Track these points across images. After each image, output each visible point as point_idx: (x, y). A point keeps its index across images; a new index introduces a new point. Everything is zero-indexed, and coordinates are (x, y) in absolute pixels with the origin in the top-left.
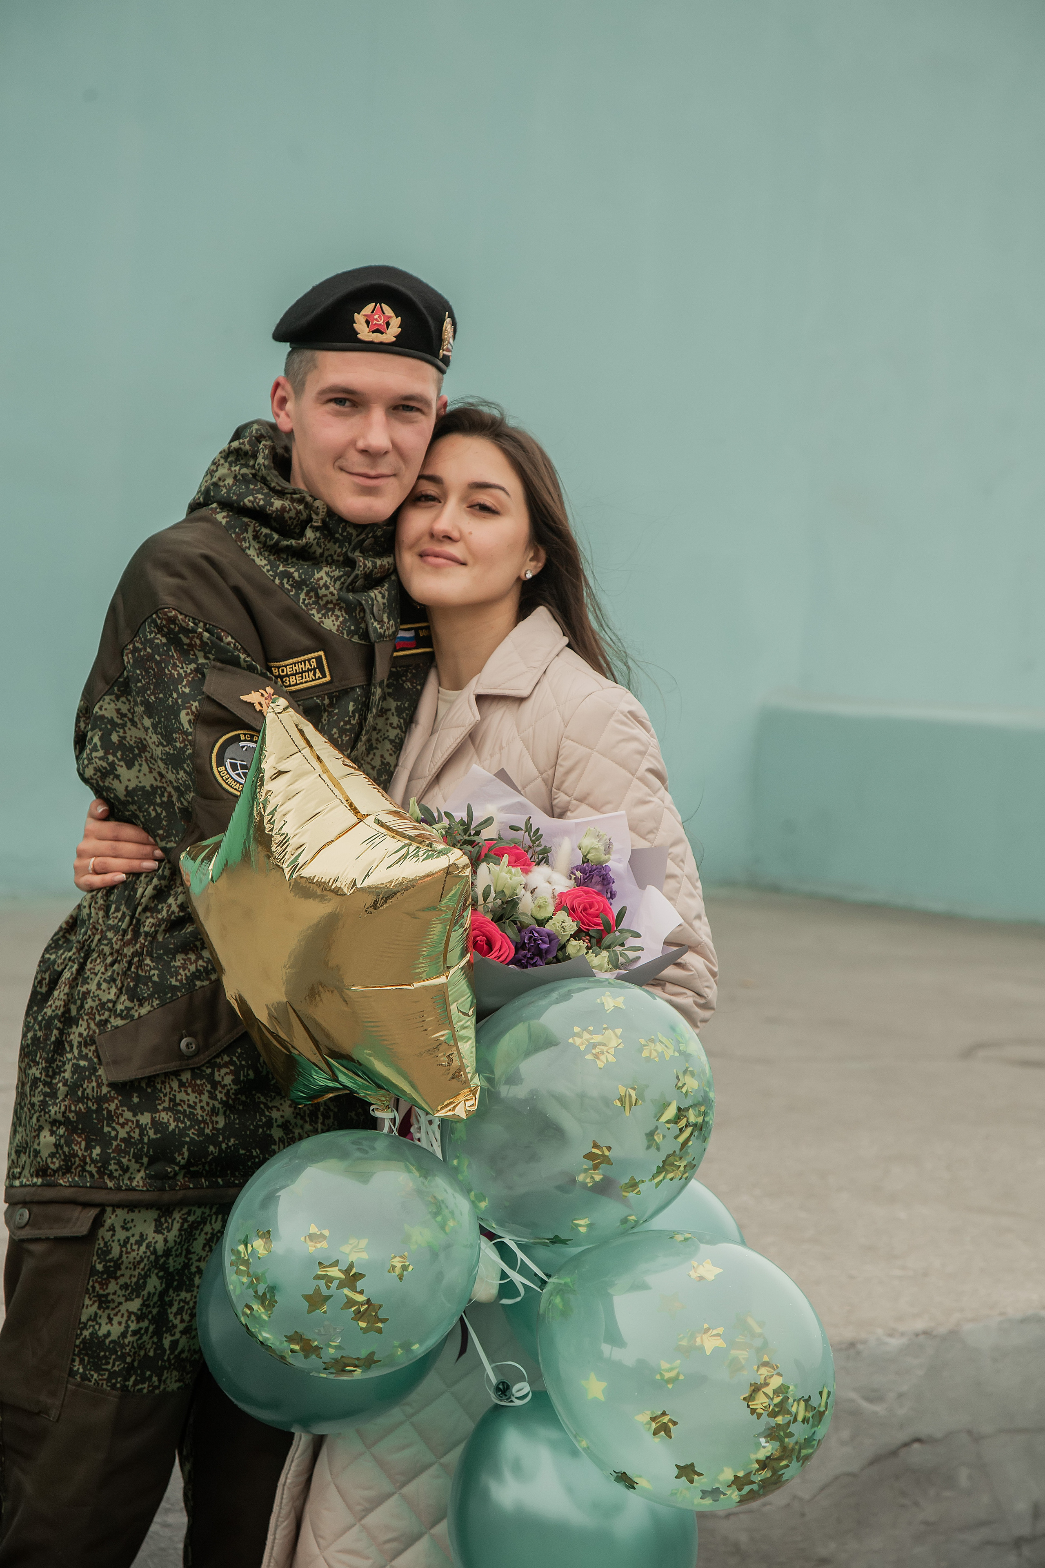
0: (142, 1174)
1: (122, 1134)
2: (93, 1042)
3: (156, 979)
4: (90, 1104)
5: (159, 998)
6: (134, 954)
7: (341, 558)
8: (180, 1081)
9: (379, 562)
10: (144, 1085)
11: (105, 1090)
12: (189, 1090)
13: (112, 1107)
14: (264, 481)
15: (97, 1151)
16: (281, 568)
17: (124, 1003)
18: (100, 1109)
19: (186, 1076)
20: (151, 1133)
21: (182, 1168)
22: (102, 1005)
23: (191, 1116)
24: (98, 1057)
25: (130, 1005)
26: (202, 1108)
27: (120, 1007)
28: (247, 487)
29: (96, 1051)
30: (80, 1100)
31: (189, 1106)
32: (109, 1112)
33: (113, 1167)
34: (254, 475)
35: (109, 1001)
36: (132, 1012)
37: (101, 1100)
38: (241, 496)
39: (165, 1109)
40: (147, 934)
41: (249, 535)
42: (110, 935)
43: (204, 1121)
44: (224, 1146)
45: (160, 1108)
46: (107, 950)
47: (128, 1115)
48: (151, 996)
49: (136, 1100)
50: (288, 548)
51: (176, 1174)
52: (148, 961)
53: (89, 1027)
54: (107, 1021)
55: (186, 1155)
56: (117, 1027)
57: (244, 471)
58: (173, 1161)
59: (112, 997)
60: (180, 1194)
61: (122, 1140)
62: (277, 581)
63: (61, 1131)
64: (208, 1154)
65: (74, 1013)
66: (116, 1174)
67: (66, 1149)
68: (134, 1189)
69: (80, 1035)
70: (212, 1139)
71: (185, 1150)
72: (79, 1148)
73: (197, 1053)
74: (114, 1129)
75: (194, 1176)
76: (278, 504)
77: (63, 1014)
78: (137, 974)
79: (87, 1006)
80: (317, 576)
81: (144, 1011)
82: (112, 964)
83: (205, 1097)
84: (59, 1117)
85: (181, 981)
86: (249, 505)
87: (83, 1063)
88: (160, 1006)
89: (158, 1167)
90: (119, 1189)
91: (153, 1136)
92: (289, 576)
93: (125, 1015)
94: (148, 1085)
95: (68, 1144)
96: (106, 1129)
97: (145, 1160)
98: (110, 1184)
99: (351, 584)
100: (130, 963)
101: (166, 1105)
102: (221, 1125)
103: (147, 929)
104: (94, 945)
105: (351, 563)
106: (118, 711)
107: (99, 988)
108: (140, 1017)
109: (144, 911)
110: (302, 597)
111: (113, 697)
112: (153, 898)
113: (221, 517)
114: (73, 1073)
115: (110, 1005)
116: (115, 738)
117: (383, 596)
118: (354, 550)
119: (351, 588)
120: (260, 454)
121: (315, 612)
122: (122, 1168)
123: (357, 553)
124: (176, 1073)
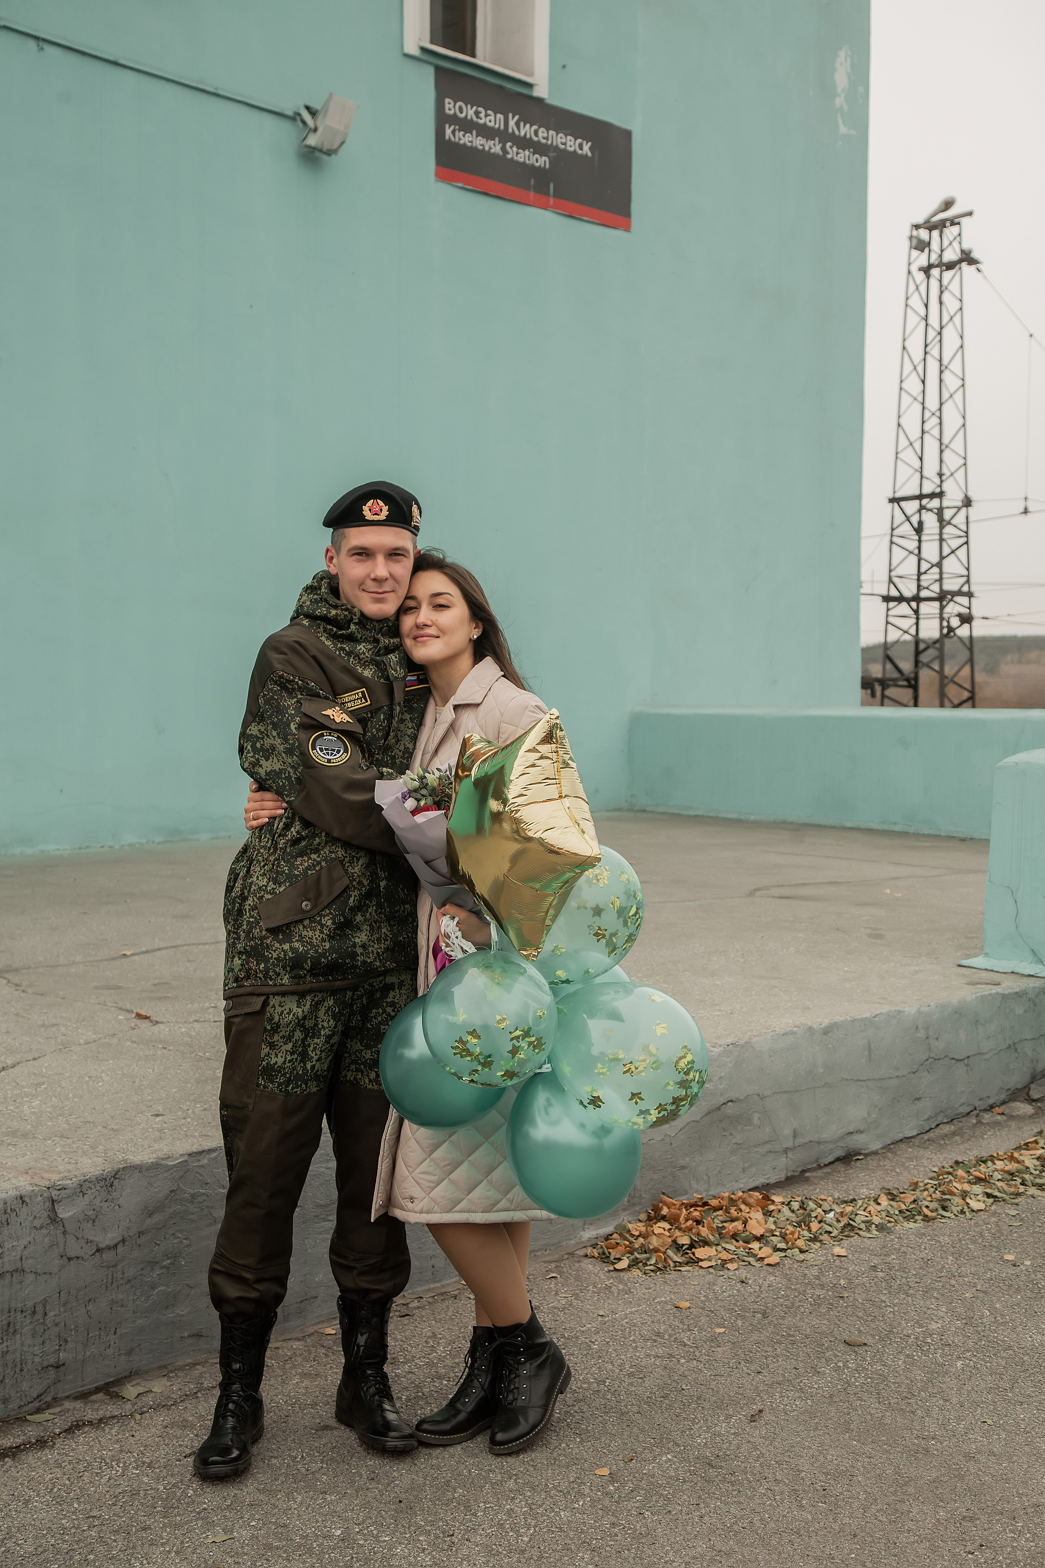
0: (287, 976)
1: (275, 956)
2: (257, 908)
3: (287, 871)
4: (257, 941)
5: (289, 882)
6: (275, 860)
7: (372, 639)
8: (303, 925)
9: (392, 641)
10: (284, 929)
11: (264, 933)
12: (309, 930)
13: (269, 942)
14: (326, 601)
15: (263, 965)
16: (339, 646)
17: (271, 885)
18: (262, 943)
19: (306, 922)
20: (290, 954)
21: (308, 971)
22: (260, 888)
23: (311, 943)
24: (259, 916)
25: (274, 887)
26: (317, 939)
27: (269, 888)
28: (317, 605)
29: (258, 913)
30: (252, 939)
31: (310, 938)
32: (267, 944)
33: (271, 973)
34: (321, 599)
35: (263, 886)
36: (276, 890)
37: (262, 938)
38: (314, 610)
39: (296, 941)
40: (281, 849)
41: (322, 629)
42: (262, 851)
43: (318, 946)
44: (330, 958)
45: (294, 940)
46: (261, 859)
47: (277, 945)
48: (285, 881)
49: (281, 937)
50: (342, 635)
51: (305, 975)
52: (282, 863)
53: (253, 900)
54: (263, 896)
55: (309, 965)
56: (268, 899)
57: (315, 597)
58: (303, 968)
59: (265, 883)
60: (308, 986)
61: (275, 959)
62: (337, 653)
63: (244, 957)
64: (321, 963)
65: (246, 894)
66: (273, 977)
67: (247, 966)
68: (283, 985)
69: (250, 905)
70: (323, 955)
71: (309, 962)
72: (253, 965)
73: (312, 909)
74: (270, 953)
75: (315, 975)
76: (334, 612)
77: (241, 895)
78: (277, 870)
79: (252, 890)
80: (358, 648)
81: (281, 889)
82: (264, 866)
83: (317, 933)
84: (242, 949)
85: (301, 872)
86: (319, 614)
87: (251, 920)
88: (290, 885)
89: (295, 972)
90: (276, 985)
91: (291, 955)
92: (343, 649)
93: (272, 892)
94: (287, 929)
95: (247, 964)
96: (266, 954)
97: (288, 969)
98: (271, 983)
99: (377, 652)
100: (273, 865)
101: (297, 938)
102: (327, 947)
103: (281, 846)
104: (254, 857)
105: (377, 641)
106: (259, 730)
107: (258, 879)
108: (280, 893)
109: (279, 836)
110: (351, 660)
111: (256, 724)
112: (283, 829)
113: (306, 622)
114: (247, 925)
115: (264, 888)
116: (258, 745)
117: (396, 657)
118: (378, 634)
119: (378, 654)
120: (323, 588)
121: (358, 667)
122: (276, 973)
123: (380, 635)
124: (301, 921)
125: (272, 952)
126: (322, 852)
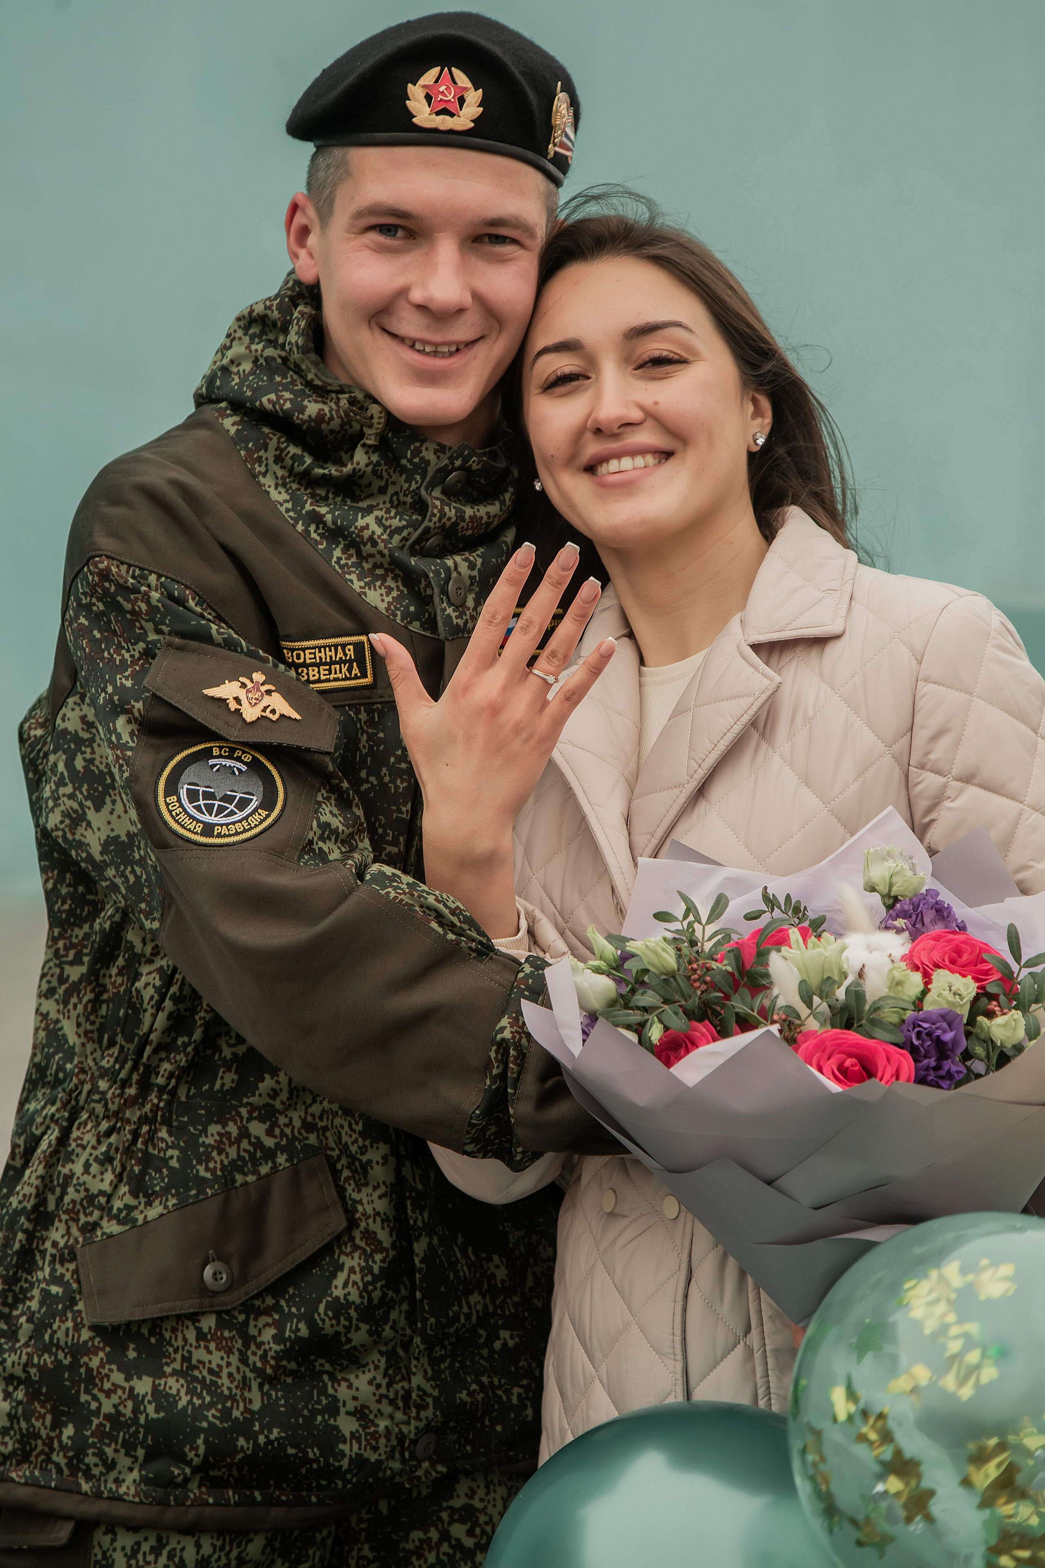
0: (135, 1475)
1: (107, 1407)
2: (73, 1257)
3: (174, 1163)
4: (61, 1355)
5: (177, 1194)
6: (144, 1120)
7: (409, 500)
8: (199, 1330)
9: (469, 512)
10: (145, 1331)
11: (85, 1335)
12: (212, 1346)
13: (95, 1362)
14: (298, 370)
15: (69, 1431)
16: (308, 507)
17: (123, 1198)
18: (74, 1366)
19: (209, 1323)
20: (151, 1409)
21: (196, 1470)
22: (91, 1198)
23: (212, 1388)
24: (78, 1281)
25: (132, 1202)
26: (230, 1375)
27: (117, 1204)
28: (271, 379)
29: (76, 1271)
30: (46, 1348)
31: (211, 1371)
32: (89, 1370)
33: (90, 1460)
34: (285, 360)
35: (102, 1193)
36: (135, 1214)
37: (77, 1350)
38: (259, 391)
39: (175, 1373)
40: (162, 1089)
41: (270, 454)
42: (103, 1085)
43: (232, 1397)
44: (262, 1439)
45: (168, 1370)
46: (99, 1109)
47: (118, 1377)
48: (166, 1191)
49: (132, 1354)
50: (325, 480)
51: (187, 1480)
52: (163, 1133)
53: (68, 1233)
54: (96, 1225)
55: (202, 1450)
56: (110, 1236)
57: (270, 352)
58: (181, 1459)
59: (106, 1187)
60: (193, 1513)
61: (107, 1417)
62: (300, 527)
63: (20, 1395)
64: (235, 1450)
65: (51, 1206)
66: (96, 1471)
67: (23, 1425)
68: (120, 1499)
69: (55, 1244)
70: (243, 1428)
71: (200, 1442)
72: (42, 1425)
73: (230, 1288)
74: (95, 1398)
75: (216, 1484)
76: (312, 408)
77: (35, 1208)
78: (146, 1153)
79: (67, 1199)
80: (361, 523)
81: (153, 1213)
82: (108, 1133)
83: (234, 1359)
84: (18, 1371)
85: (213, 1171)
86: (269, 407)
87: (55, 1289)
88: (178, 1208)
89: (159, 1465)
90: (98, 1495)
91: (153, 1415)
92: (316, 518)
93: (125, 1217)
94: (152, 1333)
95: (27, 1417)
96: (84, 1398)
97: (140, 1453)
98: (85, 1487)
99: (417, 542)
100: (136, 1134)
101: (177, 1365)
102: (256, 1406)
103: (160, 1081)
104: (81, 1103)
105: (421, 507)
106: (83, 718)
107: (86, 1171)
108: (146, 1222)
109: (155, 1051)
110: (337, 553)
111: (76, 698)
112: (167, 1031)
113: (230, 424)
114: (42, 1303)
115: (103, 1200)
116: (79, 763)
117: (472, 566)
118: (431, 486)
119: (418, 548)
120: (293, 330)
121: (353, 577)
122: (104, 1462)
123: (437, 493)
124: (194, 1317)
125: (101, 1396)
126: (282, 1120)
